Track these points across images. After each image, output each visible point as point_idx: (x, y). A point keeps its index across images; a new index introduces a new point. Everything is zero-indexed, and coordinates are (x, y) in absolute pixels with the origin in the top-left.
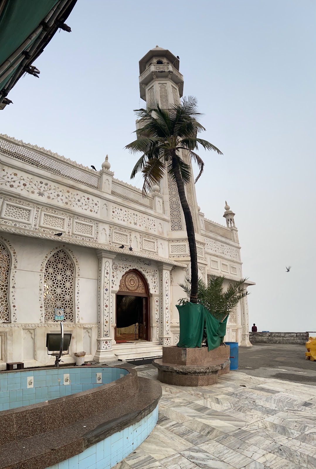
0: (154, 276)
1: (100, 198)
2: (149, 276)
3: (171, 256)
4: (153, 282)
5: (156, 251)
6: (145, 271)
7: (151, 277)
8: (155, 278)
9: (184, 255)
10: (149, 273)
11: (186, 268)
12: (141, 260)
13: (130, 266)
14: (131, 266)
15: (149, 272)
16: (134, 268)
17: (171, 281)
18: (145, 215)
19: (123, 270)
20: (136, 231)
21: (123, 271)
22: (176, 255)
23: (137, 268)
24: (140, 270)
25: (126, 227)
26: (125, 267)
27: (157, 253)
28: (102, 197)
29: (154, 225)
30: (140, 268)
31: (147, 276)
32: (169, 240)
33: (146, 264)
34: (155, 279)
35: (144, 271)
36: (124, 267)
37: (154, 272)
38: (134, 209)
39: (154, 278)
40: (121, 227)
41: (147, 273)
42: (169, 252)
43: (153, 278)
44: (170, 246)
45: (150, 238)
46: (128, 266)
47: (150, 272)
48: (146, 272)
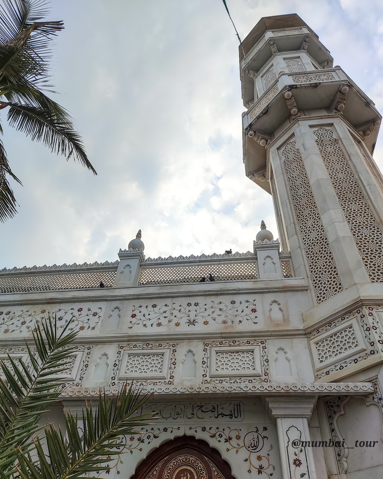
0: (256, 447)
1: (106, 300)
2: (235, 450)
3: (319, 373)
4: (252, 469)
5: (259, 370)
6: (220, 435)
7: (244, 453)
8: (263, 453)
9: (353, 358)
10: (234, 442)
11: (372, 394)
12: (203, 409)
13: (165, 430)
14: (169, 430)
15: (234, 439)
16: (180, 433)
17: (339, 455)
18: (221, 298)
19: (142, 445)
20: (189, 338)
21: (141, 450)
22: (333, 367)
23: (189, 433)
24: (200, 435)
25: (172, 337)
26: (149, 437)
27: (263, 377)
28: (108, 298)
29: (254, 311)
30: (199, 430)
31: (228, 450)
32: (307, 333)
33: (223, 415)
34: (259, 458)
35: (213, 436)
36: (145, 438)
37: (256, 435)
38: (188, 294)
39: (258, 454)
40: (147, 340)
41: (226, 441)
42: (313, 366)
43: (254, 457)
44: (313, 346)
45: (237, 343)
46: (156, 432)
47: (238, 438)
48: (222, 439)
